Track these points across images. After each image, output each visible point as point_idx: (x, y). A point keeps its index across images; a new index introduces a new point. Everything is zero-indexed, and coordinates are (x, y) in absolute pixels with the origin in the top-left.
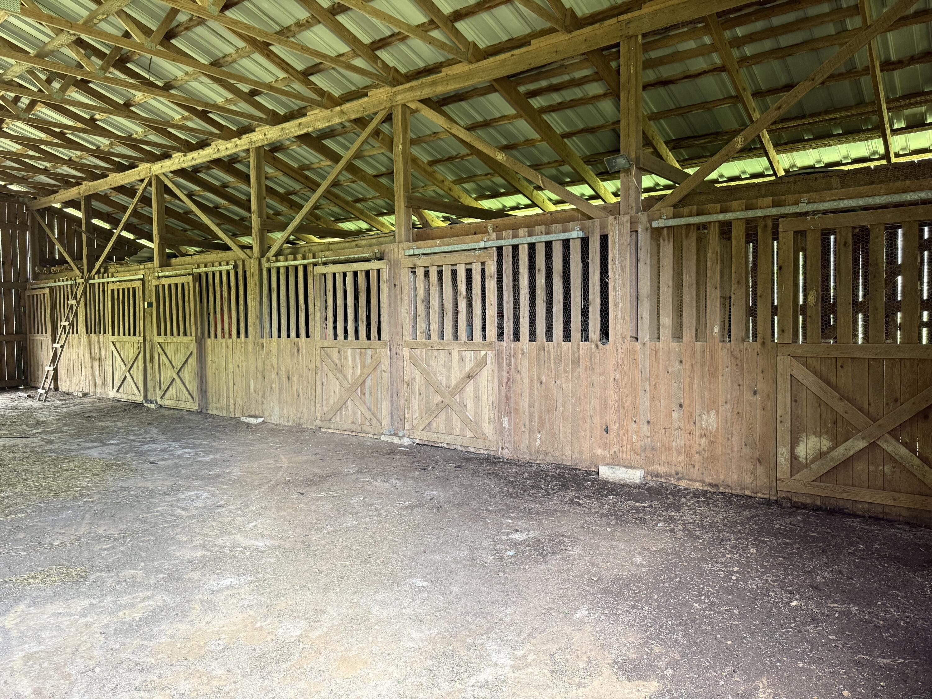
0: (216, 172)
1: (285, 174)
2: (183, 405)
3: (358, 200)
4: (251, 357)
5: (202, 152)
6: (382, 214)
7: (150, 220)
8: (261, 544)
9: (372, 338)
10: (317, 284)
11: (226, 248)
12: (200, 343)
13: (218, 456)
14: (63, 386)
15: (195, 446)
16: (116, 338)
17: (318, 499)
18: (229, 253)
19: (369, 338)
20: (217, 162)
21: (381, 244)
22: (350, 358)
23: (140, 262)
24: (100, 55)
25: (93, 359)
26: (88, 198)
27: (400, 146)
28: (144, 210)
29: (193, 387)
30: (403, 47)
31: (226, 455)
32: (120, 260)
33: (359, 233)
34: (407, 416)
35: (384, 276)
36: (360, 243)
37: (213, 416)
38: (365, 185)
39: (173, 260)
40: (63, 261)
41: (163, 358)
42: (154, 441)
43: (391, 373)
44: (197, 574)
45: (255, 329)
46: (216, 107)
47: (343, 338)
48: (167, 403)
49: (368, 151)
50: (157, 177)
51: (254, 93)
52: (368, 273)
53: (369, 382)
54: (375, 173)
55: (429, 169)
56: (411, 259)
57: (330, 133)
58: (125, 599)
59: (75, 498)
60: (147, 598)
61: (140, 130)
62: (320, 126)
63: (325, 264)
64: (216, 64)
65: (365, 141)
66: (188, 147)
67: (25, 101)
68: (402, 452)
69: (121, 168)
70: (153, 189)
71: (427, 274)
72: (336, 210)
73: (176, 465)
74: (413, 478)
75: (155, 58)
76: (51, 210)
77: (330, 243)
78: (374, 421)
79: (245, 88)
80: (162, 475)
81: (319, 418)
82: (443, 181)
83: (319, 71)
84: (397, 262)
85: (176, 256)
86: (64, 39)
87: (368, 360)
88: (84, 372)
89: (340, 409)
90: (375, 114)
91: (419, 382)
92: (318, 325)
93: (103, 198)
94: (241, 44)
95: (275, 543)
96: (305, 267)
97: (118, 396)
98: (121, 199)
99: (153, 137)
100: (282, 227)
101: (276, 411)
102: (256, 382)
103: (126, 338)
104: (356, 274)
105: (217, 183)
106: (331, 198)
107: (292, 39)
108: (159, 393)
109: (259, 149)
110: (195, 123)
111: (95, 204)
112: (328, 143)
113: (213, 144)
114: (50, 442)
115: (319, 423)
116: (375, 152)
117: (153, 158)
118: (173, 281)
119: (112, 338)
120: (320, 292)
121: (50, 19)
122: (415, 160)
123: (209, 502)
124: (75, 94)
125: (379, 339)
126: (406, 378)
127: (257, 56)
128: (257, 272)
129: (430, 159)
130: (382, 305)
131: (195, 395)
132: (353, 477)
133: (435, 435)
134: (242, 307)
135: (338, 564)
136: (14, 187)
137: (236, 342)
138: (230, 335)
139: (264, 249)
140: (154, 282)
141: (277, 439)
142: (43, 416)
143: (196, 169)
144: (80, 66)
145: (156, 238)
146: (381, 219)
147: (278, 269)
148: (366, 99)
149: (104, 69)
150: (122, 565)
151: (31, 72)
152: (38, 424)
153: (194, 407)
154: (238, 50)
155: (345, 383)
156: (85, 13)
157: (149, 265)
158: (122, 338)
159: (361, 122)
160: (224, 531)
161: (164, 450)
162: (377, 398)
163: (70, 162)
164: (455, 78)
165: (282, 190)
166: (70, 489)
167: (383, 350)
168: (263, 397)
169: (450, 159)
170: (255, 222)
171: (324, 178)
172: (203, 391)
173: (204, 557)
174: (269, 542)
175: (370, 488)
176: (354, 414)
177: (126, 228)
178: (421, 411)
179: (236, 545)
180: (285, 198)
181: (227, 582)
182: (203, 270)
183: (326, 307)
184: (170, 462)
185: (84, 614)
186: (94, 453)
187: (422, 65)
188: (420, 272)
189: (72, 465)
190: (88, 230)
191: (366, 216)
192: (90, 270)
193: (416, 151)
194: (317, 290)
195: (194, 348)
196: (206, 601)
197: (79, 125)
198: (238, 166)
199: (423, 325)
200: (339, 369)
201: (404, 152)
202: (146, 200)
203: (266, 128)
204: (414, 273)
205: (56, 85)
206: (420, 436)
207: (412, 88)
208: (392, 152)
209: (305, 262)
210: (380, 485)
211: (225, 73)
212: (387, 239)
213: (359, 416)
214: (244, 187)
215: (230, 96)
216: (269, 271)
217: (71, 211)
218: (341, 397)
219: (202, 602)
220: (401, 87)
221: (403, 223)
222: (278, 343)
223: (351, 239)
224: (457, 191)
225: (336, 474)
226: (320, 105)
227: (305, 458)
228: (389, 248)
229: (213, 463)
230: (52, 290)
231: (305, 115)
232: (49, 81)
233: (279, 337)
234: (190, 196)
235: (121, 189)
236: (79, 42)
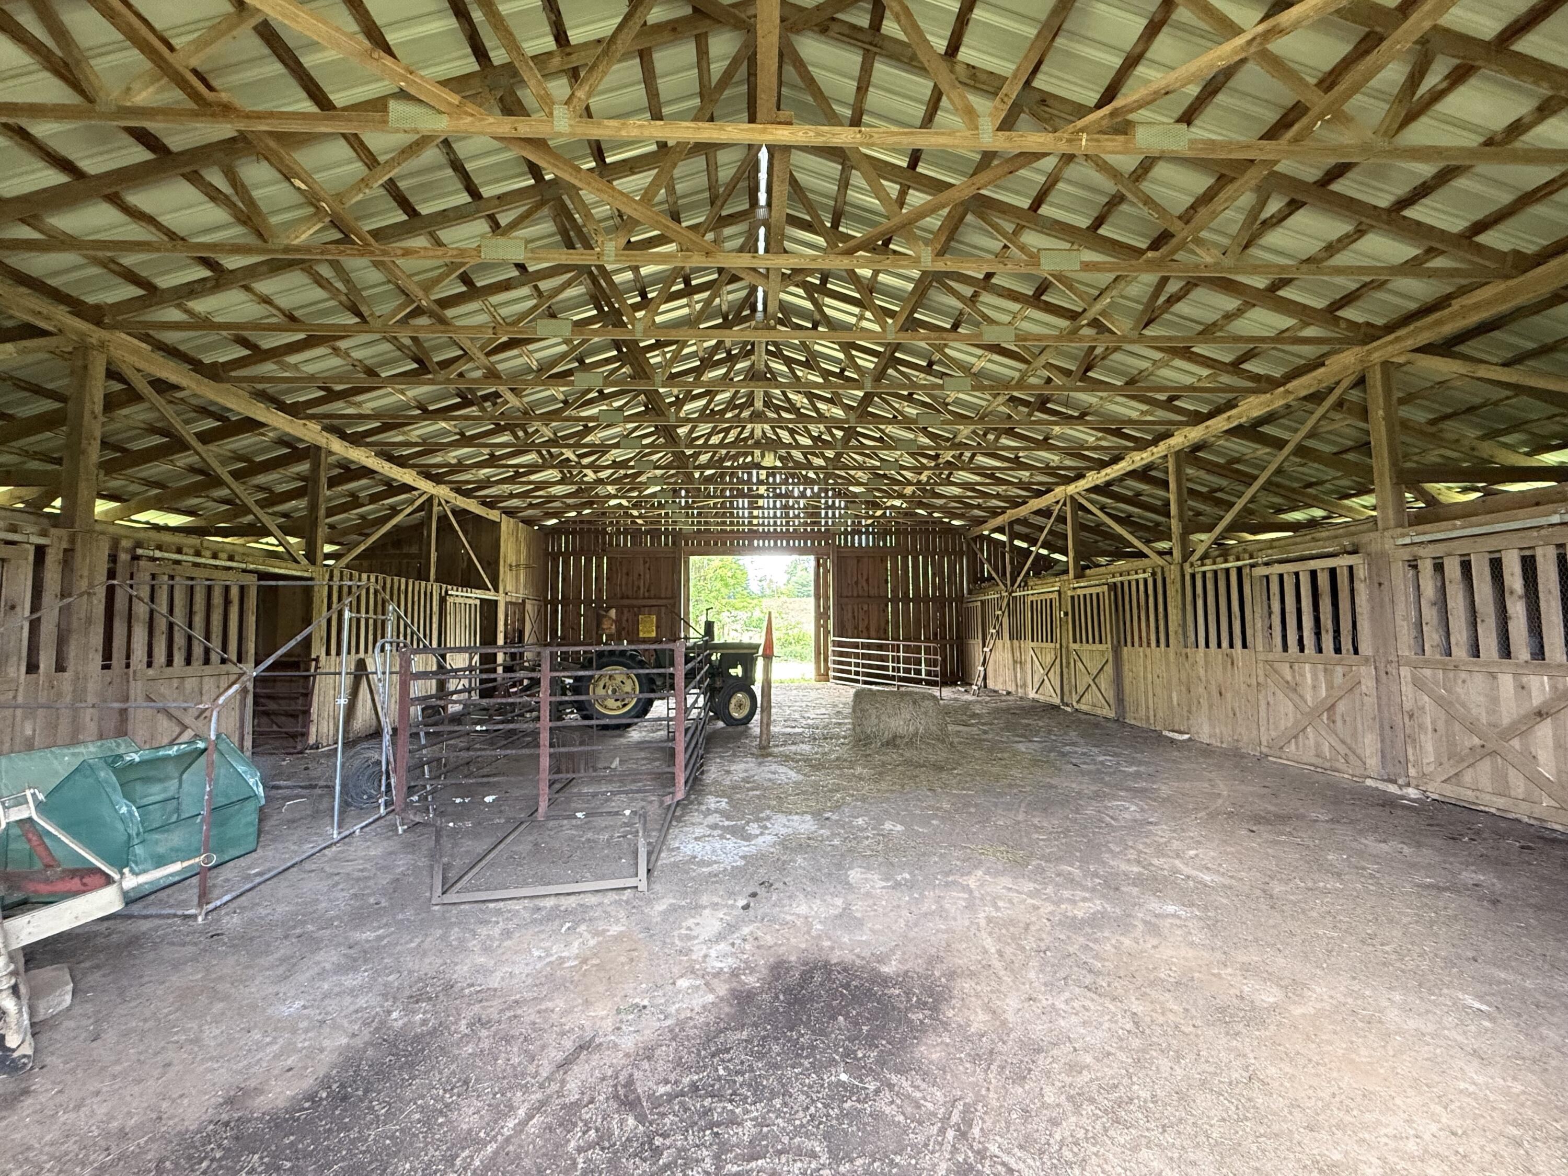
0: (1130, 482)
1: (1209, 471)
2: (1099, 712)
3: (1310, 485)
4: (1173, 667)
5: (1116, 467)
6: (1348, 496)
7: (1065, 537)
8: (1207, 878)
9: (1344, 651)
10: (1257, 588)
11: (1141, 555)
12: (1117, 652)
13: (1142, 769)
14: (991, 684)
15: (1115, 755)
16: (1035, 644)
17: (1279, 843)
18: (1146, 561)
19: (1338, 650)
20: (1132, 474)
21: (1354, 534)
22: (1308, 676)
23: (1057, 575)
24: (1026, 404)
25: (1015, 662)
26: (1011, 524)
27: (1381, 413)
28: (1059, 528)
29: (1110, 695)
30: (1380, 295)
31: (1151, 770)
32: (1037, 574)
33: (1313, 523)
34: (1411, 758)
35: (1361, 572)
36: (1317, 535)
37: (1132, 727)
38: (1321, 467)
39: (1088, 572)
40: (991, 578)
41: (1079, 664)
42: (1074, 744)
43: (1379, 698)
44: (1135, 891)
45: (1177, 638)
46: (1131, 422)
47: (1297, 649)
48: (1083, 707)
49: (1326, 427)
50: (1072, 497)
51: (1171, 399)
52: (1333, 572)
53: (1341, 707)
54: (1335, 450)
55: (1432, 429)
56: (1408, 549)
57: (1269, 418)
58: (1066, 894)
59: (1010, 786)
60: (1084, 900)
61: (1056, 458)
62: (1256, 413)
63: (1267, 564)
64: (1131, 382)
65: (1323, 417)
66: (1103, 465)
67: (968, 454)
68: (1404, 807)
69: (1039, 494)
70: (1068, 509)
71: (1439, 567)
72: (1277, 500)
73: (1099, 771)
74: (1432, 847)
75: (1072, 394)
76: (982, 537)
77: (1273, 540)
78: (1352, 758)
79: (1162, 397)
80: (1086, 779)
81: (1264, 743)
82: (1457, 441)
83: (1254, 356)
84: (1383, 554)
85: (1089, 567)
86: (1001, 399)
87: (1338, 679)
88: (1008, 674)
89: (1296, 737)
90: (1338, 383)
91: (1430, 713)
92: (1259, 635)
93: (1023, 522)
94: (1158, 355)
95: (1227, 881)
96: (1239, 569)
97: (1037, 696)
98: (1039, 521)
99: (1068, 463)
100: (1209, 529)
101: (1206, 729)
102: (1180, 693)
103: (1044, 645)
104: (1313, 574)
105: (1130, 493)
106: (1273, 488)
107: (1219, 334)
108: (1075, 697)
109: (1178, 453)
110: (1110, 441)
111: (1018, 528)
112: (1266, 429)
113: (1127, 458)
114: (985, 732)
115: (1264, 750)
116: (1336, 426)
117: (1068, 481)
118: (1087, 591)
119: (1032, 644)
120: (1260, 596)
121: (992, 388)
122: (1405, 425)
123: (1138, 816)
124: (1005, 441)
125: (1356, 652)
126: (1407, 706)
127: (1178, 363)
128: (1179, 578)
129: (1431, 416)
130: (1358, 610)
131: (1111, 702)
132: (1327, 826)
133: (1469, 792)
134: (1161, 616)
135: (1320, 932)
136: (955, 522)
137: (1157, 652)
138: (1149, 644)
139: (1186, 555)
140: (1070, 593)
141: (1210, 761)
142: (977, 709)
143: (1109, 484)
144: (1010, 417)
145: (1071, 554)
146: (1346, 502)
147: (1204, 573)
148: (1322, 370)
149: (1030, 415)
150: (1059, 859)
151: (974, 432)
152: (974, 715)
153: (1112, 715)
154: (1155, 362)
155: (1302, 704)
156: (1017, 375)
157: (1065, 577)
158: (1040, 644)
159: (1316, 397)
160: (1160, 851)
161: (1084, 754)
162: (1355, 729)
163: (998, 496)
164: (1477, 307)
165: (1204, 490)
166: (1006, 777)
167: (1363, 669)
168: (1189, 712)
169: (1471, 409)
170: (1175, 526)
171: (1263, 469)
172: (1120, 700)
173: (1140, 874)
174: (1217, 878)
175: (1354, 845)
176: (1318, 745)
177: (1042, 547)
178: (1438, 756)
179: (1176, 871)
180: (1209, 497)
181: (1171, 909)
182: (1118, 579)
183: (1270, 614)
184: (1092, 767)
185: (1031, 895)
186: (1022, 747)
187: (1413, 306)
188: (1426, 567)
189: (1006, 755)
190: (1011, 551)
191: (1323, 501)
192: (1012, 585)
193: (1405, 412)
194: (1257, 594)
195: (1110, 655)
196: (1149, 923)
197: (1006, 465)
198: (1153, 473)
199: (1436, 637)
200: (1293, 688)
201: (1388, 418)
202: (1062, 519)
203: (1187, 430)
204: (1415, 567)
205: (991, 437)
206: (1435, 790)
207: (1398, 339)
208: (1366, 420)
209: (1240, 563)
210: (1370, 843)
211: (1141, 389)
212: (1365, 527)
213: (1326, 749)
214: (1162, 493)
215: (1145, 407)
216: (1193, 576)
217: (996, 536)
218: (1296, 722)
219: (1145, 922)
220: (1375, 344)
221: (1390, 504)
222: (1206, 654)
223: (1304, 531)
224: (1487, 449)
225: (1300, 817)
226: (1254, 391)
227: (1251, 789)
228: (1365, 538)
229: (1137, 775)
230: (983, 602)
231: (1236, 406)
232: (985, 435)
233: (1207, 646)
234: (1102, 508)
235: (1039, 512)
236: (1012, 399)
